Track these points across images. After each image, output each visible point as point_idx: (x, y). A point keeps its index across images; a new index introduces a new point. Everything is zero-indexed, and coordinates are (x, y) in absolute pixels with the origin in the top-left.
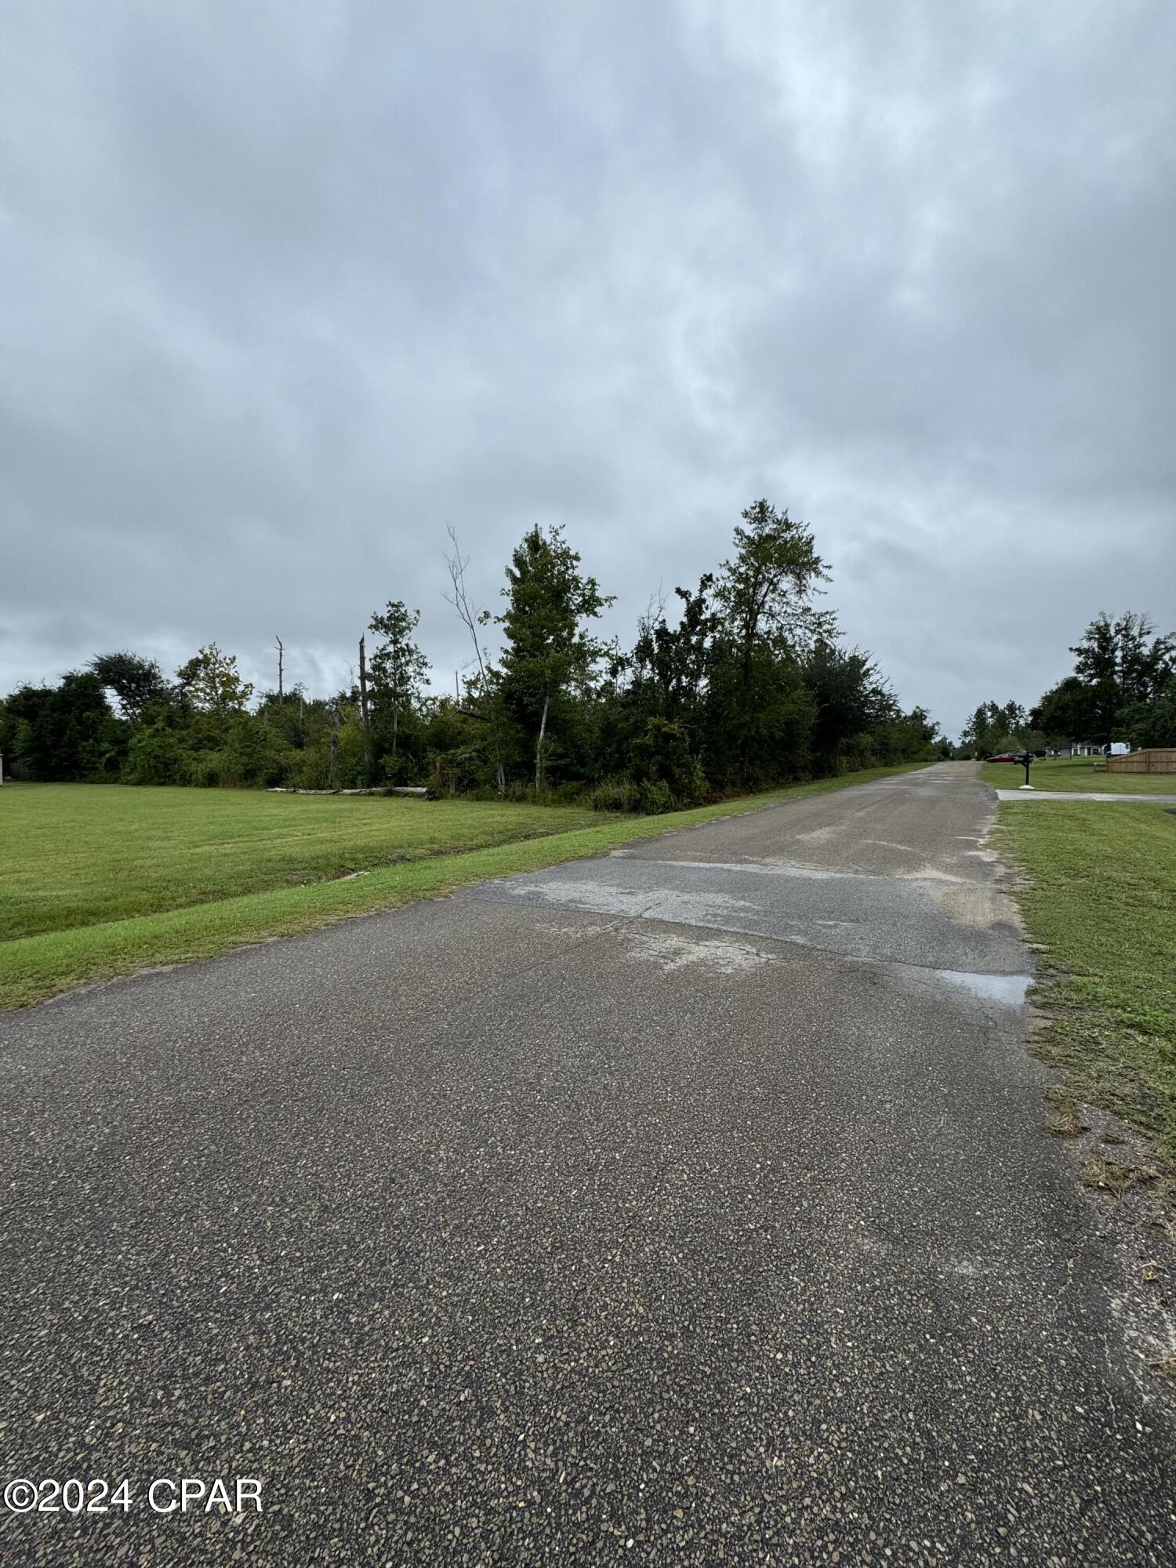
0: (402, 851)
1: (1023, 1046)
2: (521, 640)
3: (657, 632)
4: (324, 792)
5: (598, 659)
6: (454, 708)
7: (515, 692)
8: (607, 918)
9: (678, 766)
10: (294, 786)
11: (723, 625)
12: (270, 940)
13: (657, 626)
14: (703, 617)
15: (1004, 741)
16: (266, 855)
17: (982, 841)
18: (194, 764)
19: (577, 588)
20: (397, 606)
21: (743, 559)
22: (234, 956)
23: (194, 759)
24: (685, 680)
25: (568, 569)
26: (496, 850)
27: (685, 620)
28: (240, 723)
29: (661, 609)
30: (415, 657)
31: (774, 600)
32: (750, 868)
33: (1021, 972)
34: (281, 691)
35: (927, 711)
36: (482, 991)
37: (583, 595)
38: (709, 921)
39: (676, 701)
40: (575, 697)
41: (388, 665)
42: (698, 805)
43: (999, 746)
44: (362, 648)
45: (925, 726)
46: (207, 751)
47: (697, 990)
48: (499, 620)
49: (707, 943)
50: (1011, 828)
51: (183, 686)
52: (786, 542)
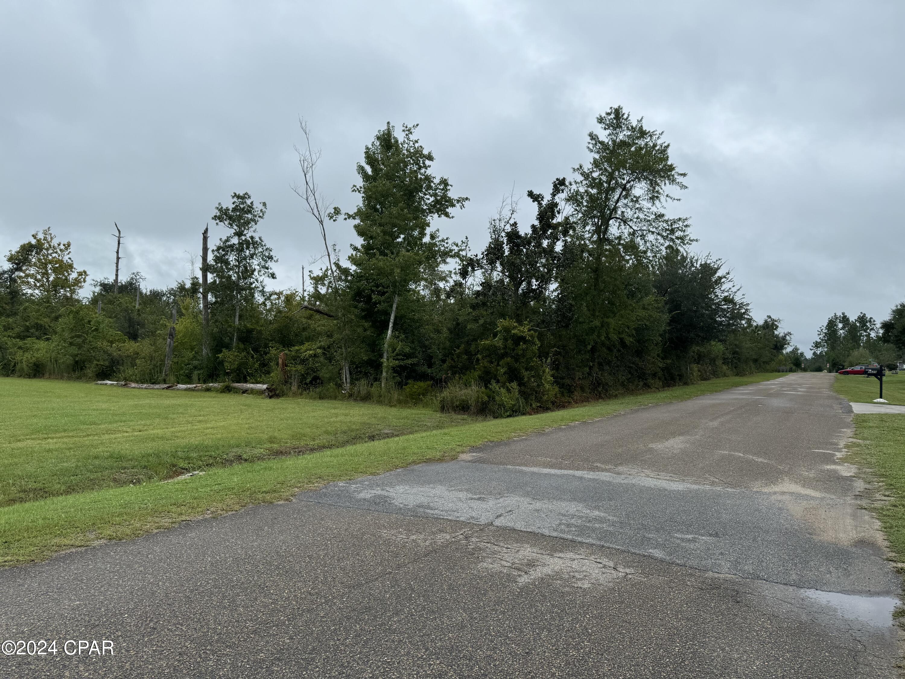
0: (239, 451)
1: (895, 671)
2: (371, 238)
3: (508, 235)
4: (157, 386)
5: (449, 260)
6: (299, 304)
7: (364, 290)
8: (457, 524)
9: (527, 369)
10: (125, 379)
11: (574, 230)
12: (96, 543)
13: (508, 228)
14: (554, 221)
15: (856, 353)
16: (94, 452)
17: (839, 455)
18: (20, 352)
19: (429, 187)
20: (243, 198)
21: (596, 164)
22: (56, 559)
23: (20, 348)
24: (535, 283)
25: (420, 168)
26: (340, 451)
27: (537, 223)
28: (71, 312)
29: (513, 212)
30: (260, 250)
31: (626, 205)
32: (604, 476)
33: (887, 593)
34: (116, 280)
35: (779, 321)
36: (326, 602)
37: (435, 195)
38: (562, 531)
39: (525, 304)
40: (424, 297)
41: (232, 258)
42: (546, 409)
43: (850, 358)
44: (205, 239)
45: (777, 336)
46: (34, 339)
47: (553, 605)
48: (349, 216)
49: (561, 555)
50: (868, 442)
51: (12, 271)
52: (641, 149)
